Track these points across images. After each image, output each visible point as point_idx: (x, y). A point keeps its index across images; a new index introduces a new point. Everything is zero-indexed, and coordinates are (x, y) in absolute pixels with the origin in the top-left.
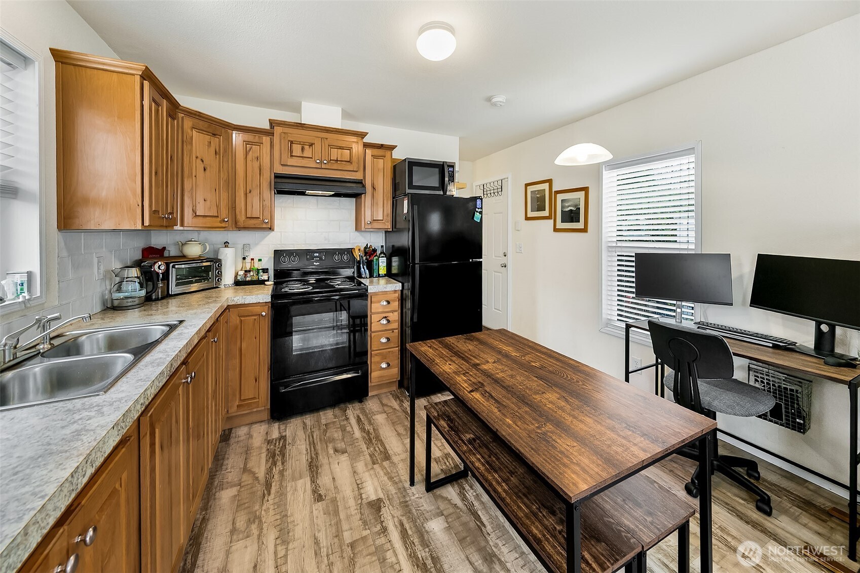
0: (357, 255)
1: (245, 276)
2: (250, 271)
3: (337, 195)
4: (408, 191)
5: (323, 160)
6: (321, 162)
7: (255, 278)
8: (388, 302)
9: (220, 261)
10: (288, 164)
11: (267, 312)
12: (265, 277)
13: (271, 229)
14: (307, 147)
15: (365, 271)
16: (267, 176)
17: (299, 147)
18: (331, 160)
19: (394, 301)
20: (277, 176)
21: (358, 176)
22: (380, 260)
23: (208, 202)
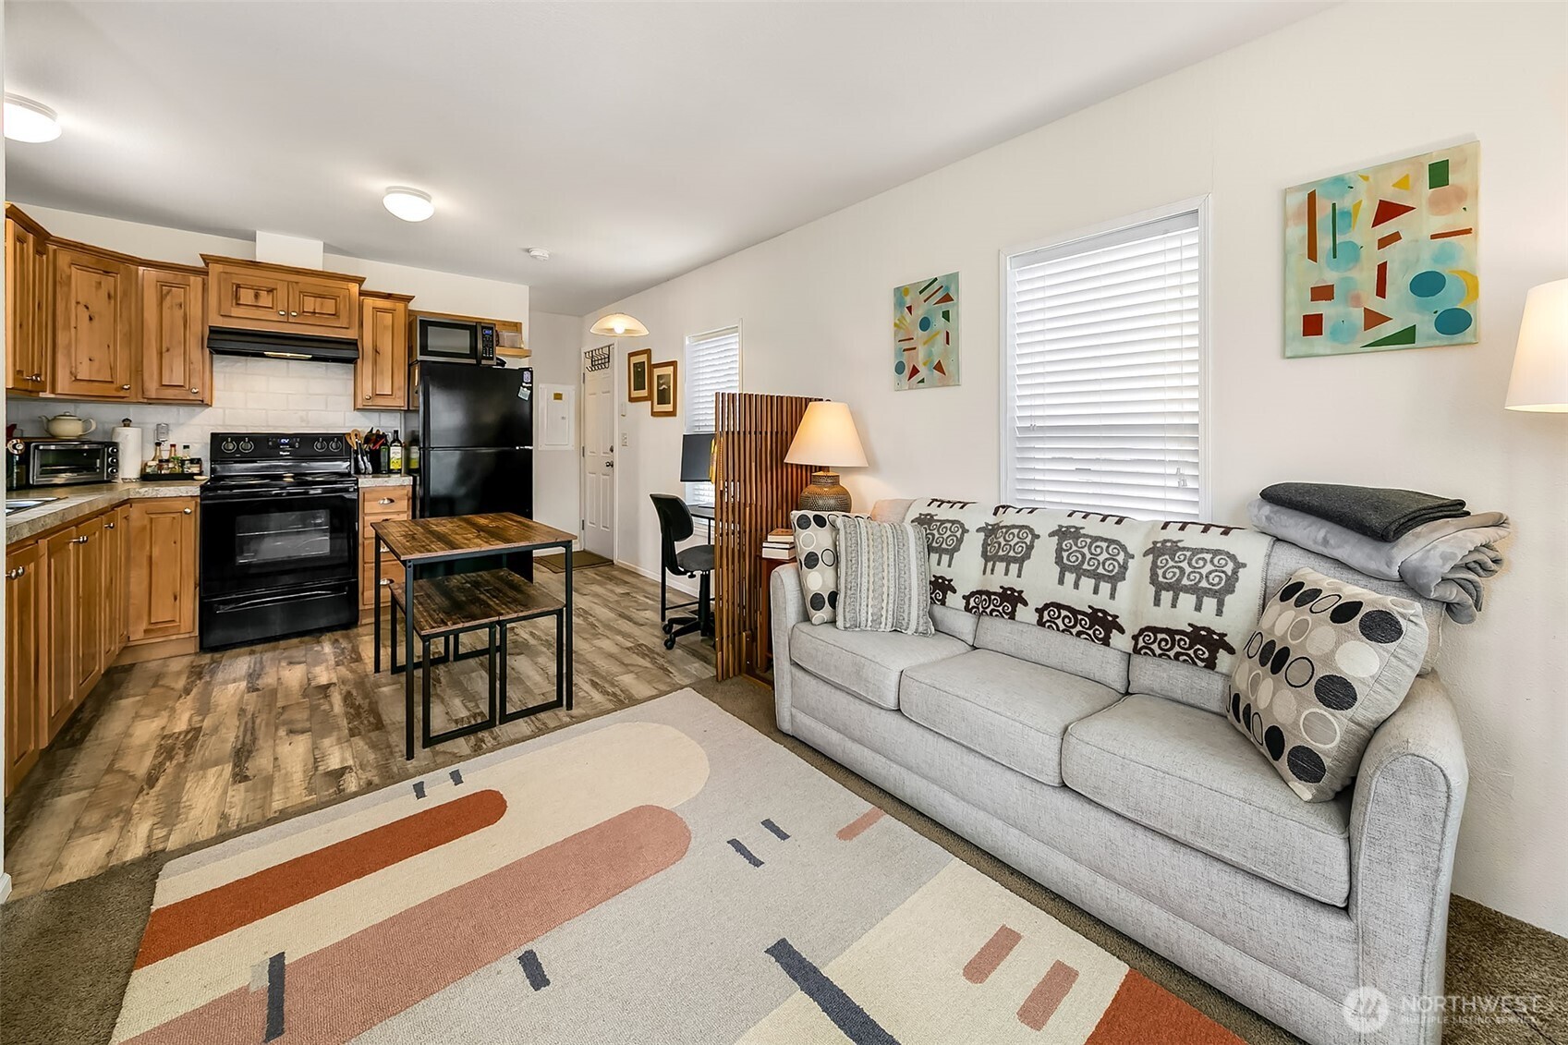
0: (353, 442)
1: (160, 467)
2: (167, 461)
3: (314, 359)
4: (420, 358)
5: (290, 310)
6: (288, 314)
7: (178, 470)
8: (392, 501)
9: (115, 445)
10: (232, 315)
11: (193, 509)
12: (195, 470)
13: (204, 404)
14: (263, 294)
15: (365, 463)
16: (196, 329)
17: (251, 293)
18: (304, 312)
19: (401, 499)
20: (214, 331)
21: (351, 334)
22: (391, 452)
23: (96, 364)
